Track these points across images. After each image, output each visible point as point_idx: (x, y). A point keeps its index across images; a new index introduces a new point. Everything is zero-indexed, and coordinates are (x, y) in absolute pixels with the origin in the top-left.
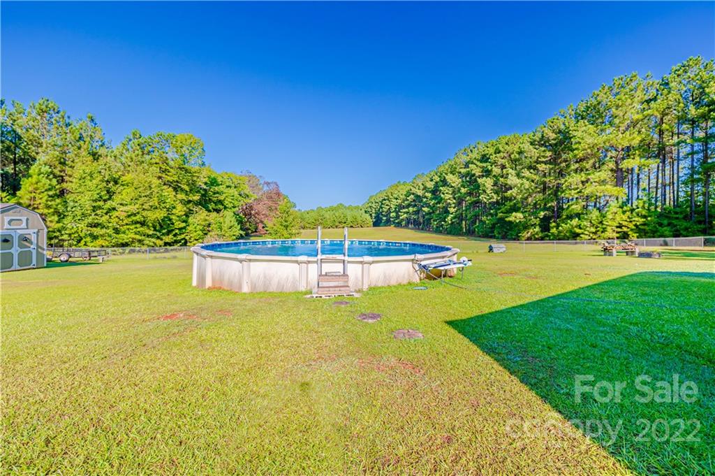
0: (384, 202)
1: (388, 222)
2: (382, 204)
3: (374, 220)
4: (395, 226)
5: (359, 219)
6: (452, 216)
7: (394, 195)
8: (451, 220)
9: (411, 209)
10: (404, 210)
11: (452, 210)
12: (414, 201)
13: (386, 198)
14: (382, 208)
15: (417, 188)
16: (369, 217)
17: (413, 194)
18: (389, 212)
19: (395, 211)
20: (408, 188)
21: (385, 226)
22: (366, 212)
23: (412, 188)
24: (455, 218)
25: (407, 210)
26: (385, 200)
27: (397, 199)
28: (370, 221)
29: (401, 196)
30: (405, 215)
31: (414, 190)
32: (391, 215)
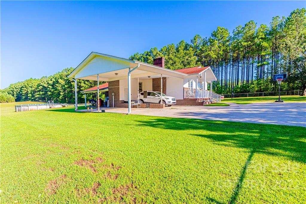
0: (23, 88)
1: (26, 99)
2: (21, 89)
3: (16, 98)
4: (31, 101)
5: (5, 98)
6: (62, 96)
7: (29, 85)
8: (62, 98)
9: (41, 93)
10: (37, 93)
11: (61, 94)
12: (42, 89)
13: (24, 86)
14: (22, 92)
15: (44, 83)
16: (12, 97)
17: (41, 85)
18: (27, 94)
19: (31, 93)
20: (39, 82)
21: (25, 101)
22: (8, 93)
23: (41, 83)
24: (63, 97)
25: (38, 93)
26: (23, 87)
27: (31, 87)
28: (13, 98)
29: (34, 86)
30: (38, 96)
31: (42, 84)
32: (29, 95)
